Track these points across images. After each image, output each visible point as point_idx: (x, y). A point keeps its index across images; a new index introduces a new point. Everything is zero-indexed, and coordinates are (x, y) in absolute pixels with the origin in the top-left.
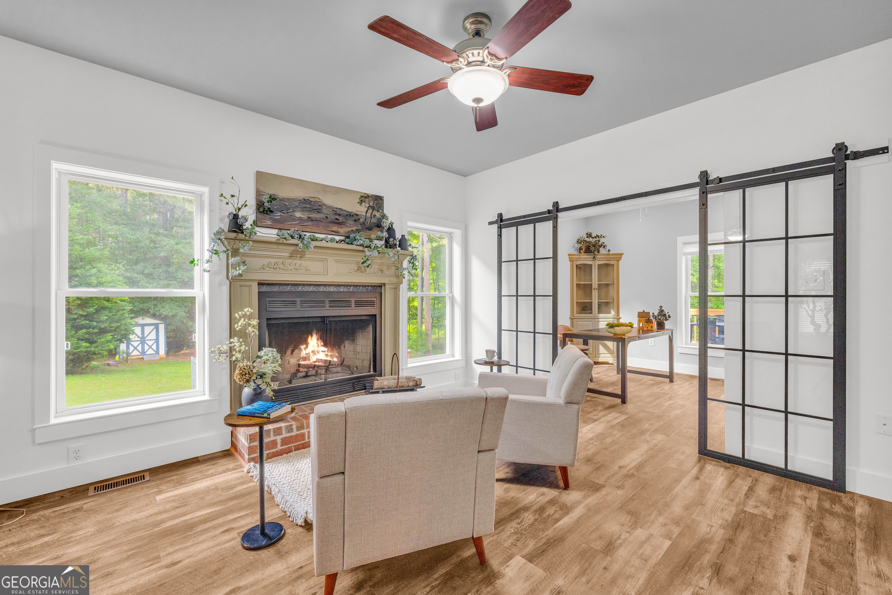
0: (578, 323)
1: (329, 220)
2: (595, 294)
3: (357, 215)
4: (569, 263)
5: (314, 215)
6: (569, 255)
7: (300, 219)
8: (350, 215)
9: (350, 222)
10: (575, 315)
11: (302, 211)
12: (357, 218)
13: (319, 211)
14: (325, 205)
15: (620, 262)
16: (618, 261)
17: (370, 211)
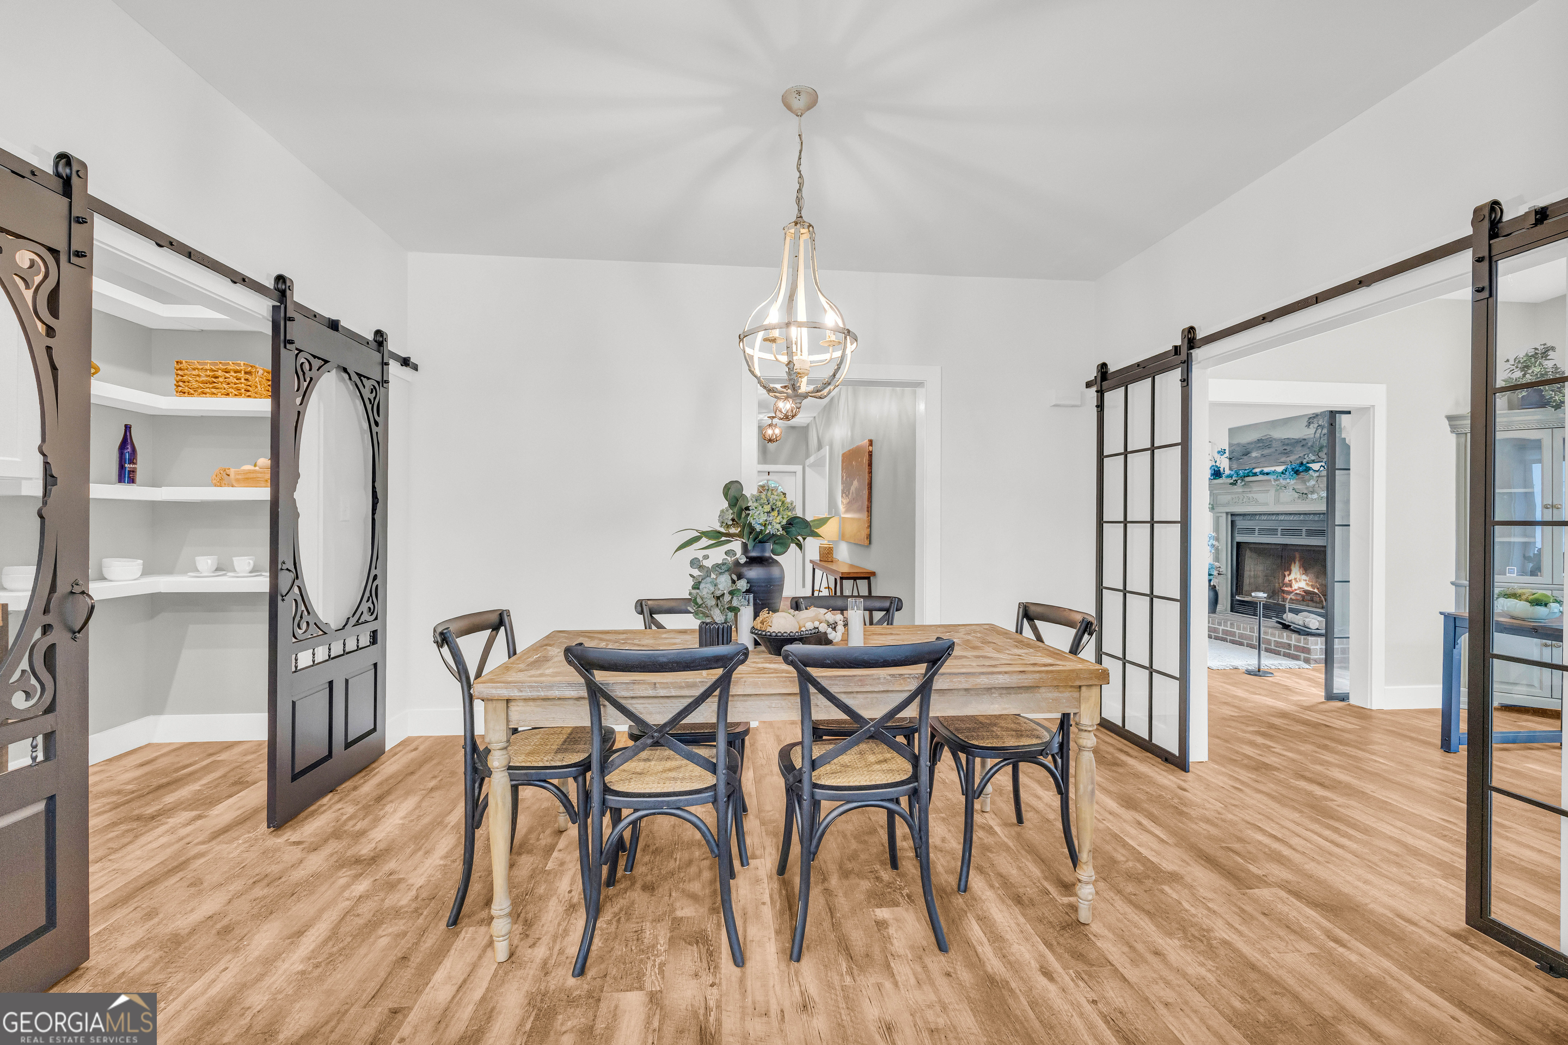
1: (1278, 452)
3: (1305, 439)
5: (1266, 452)
7: (1256, 457)
8: (1298, 441)
9: (1299, 448)
11: (1257, 450)
12: (1304, 443)
13: (1269, 446)
14: (1275, 439)
17: (1319, 431)
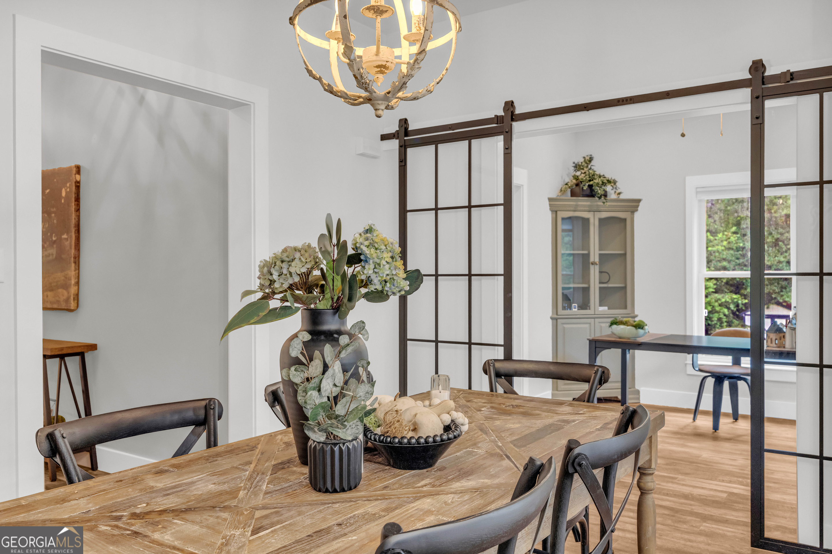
0: (565, 326)
2: (594, 272)
4: (549, 215)
6: (550, 200)
10: (561, 311)
15: (636, 215)
16: (633, 212)
